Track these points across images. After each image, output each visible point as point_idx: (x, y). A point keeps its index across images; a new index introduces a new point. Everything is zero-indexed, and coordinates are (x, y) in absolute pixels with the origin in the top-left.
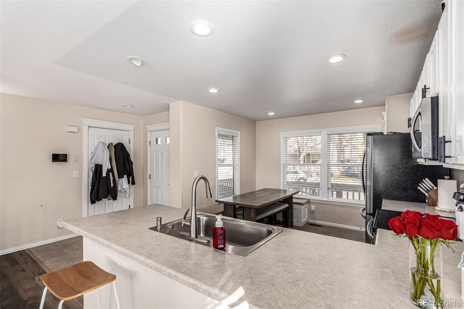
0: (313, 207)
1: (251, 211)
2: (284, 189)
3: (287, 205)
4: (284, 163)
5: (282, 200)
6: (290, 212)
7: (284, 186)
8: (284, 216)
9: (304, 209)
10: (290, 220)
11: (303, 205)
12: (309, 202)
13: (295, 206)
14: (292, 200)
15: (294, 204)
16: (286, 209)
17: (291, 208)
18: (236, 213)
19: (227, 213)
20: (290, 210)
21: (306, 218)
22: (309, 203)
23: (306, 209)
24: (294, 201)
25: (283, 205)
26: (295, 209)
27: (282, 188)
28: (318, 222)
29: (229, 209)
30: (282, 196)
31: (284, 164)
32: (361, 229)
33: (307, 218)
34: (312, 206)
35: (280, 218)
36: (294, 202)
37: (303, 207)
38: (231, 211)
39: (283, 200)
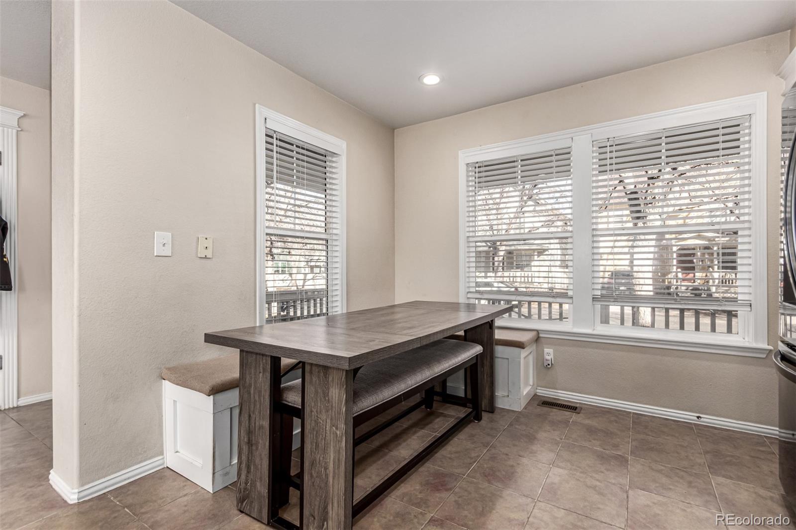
0: (549, 353)
1: (330, 379)
2: (467, 303)
3: (478, 349)
4: (468, 234)
5: (462, 333)
6: (487, 369)
7: (469, 295)
8: (469, 381)
9: (525, 358)
10: (487, 392)
11: (524, 348)
12: (538, 338)
13: (499, 350)
14: (492, 334)
15: (497, 344)
16: (474, 361)
17: (489, 358)
18: (280, 383)
19: (250, 386)
20: (487, 363)
21: (531, 383)
22: (536, 343)
23: (531, 358)
24: (498, 335)
25: (465, 349)
26: (499, 360)
27: (462, 300)
28: (564, 396)
29: (256, 367)
30: (463, 318)
31: (468, 237)
32: (698, 417)
33: (534, 384)
34: (546, 350)
35: (458, 387)
36: (497, 340)
37: (524, 353)
38: (261, 375)
39: (465, 331)
